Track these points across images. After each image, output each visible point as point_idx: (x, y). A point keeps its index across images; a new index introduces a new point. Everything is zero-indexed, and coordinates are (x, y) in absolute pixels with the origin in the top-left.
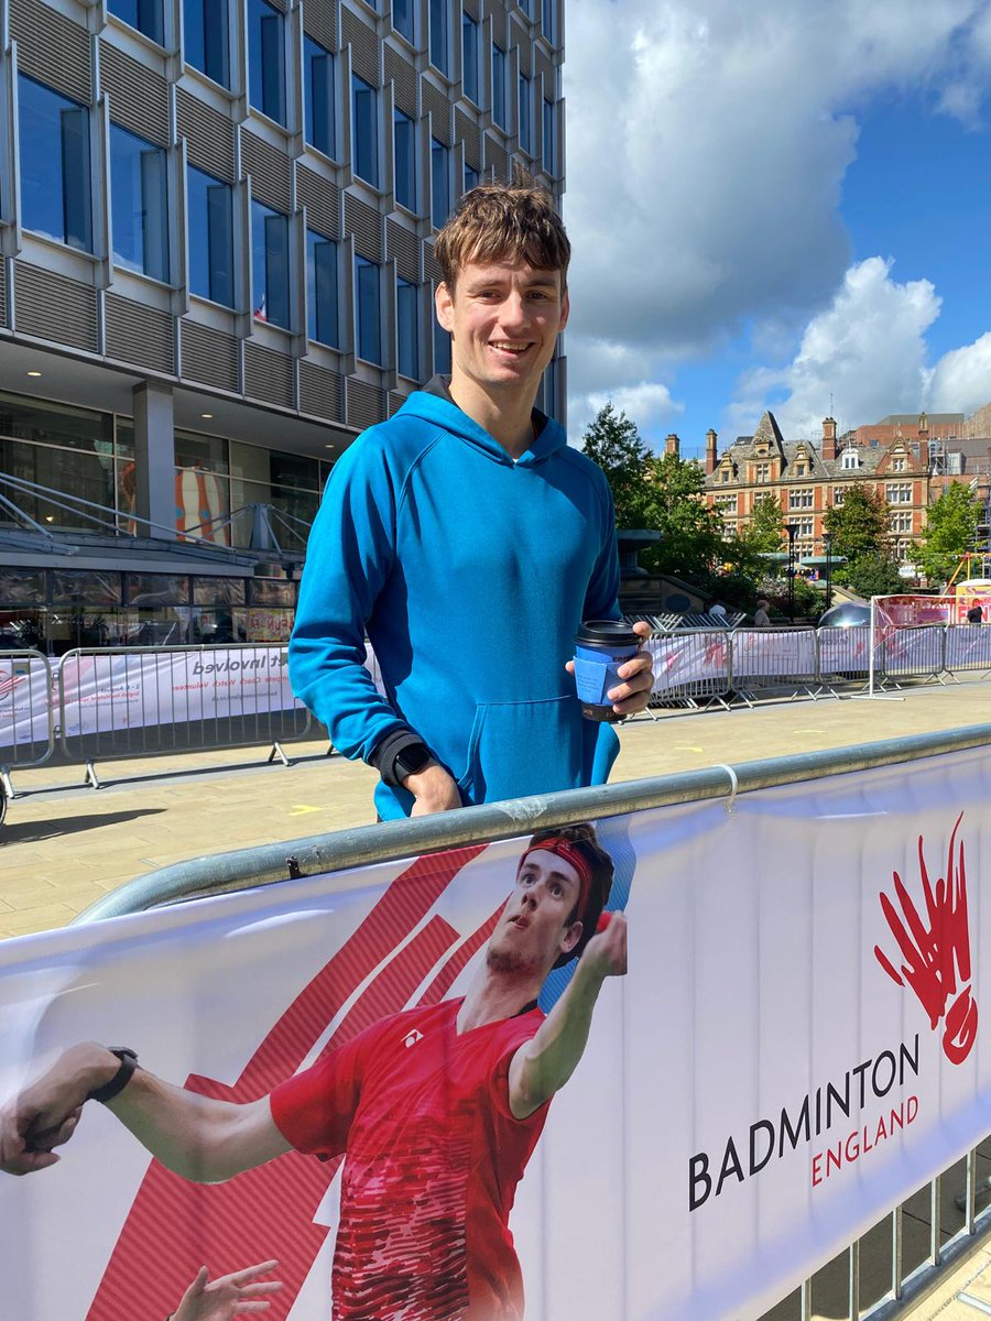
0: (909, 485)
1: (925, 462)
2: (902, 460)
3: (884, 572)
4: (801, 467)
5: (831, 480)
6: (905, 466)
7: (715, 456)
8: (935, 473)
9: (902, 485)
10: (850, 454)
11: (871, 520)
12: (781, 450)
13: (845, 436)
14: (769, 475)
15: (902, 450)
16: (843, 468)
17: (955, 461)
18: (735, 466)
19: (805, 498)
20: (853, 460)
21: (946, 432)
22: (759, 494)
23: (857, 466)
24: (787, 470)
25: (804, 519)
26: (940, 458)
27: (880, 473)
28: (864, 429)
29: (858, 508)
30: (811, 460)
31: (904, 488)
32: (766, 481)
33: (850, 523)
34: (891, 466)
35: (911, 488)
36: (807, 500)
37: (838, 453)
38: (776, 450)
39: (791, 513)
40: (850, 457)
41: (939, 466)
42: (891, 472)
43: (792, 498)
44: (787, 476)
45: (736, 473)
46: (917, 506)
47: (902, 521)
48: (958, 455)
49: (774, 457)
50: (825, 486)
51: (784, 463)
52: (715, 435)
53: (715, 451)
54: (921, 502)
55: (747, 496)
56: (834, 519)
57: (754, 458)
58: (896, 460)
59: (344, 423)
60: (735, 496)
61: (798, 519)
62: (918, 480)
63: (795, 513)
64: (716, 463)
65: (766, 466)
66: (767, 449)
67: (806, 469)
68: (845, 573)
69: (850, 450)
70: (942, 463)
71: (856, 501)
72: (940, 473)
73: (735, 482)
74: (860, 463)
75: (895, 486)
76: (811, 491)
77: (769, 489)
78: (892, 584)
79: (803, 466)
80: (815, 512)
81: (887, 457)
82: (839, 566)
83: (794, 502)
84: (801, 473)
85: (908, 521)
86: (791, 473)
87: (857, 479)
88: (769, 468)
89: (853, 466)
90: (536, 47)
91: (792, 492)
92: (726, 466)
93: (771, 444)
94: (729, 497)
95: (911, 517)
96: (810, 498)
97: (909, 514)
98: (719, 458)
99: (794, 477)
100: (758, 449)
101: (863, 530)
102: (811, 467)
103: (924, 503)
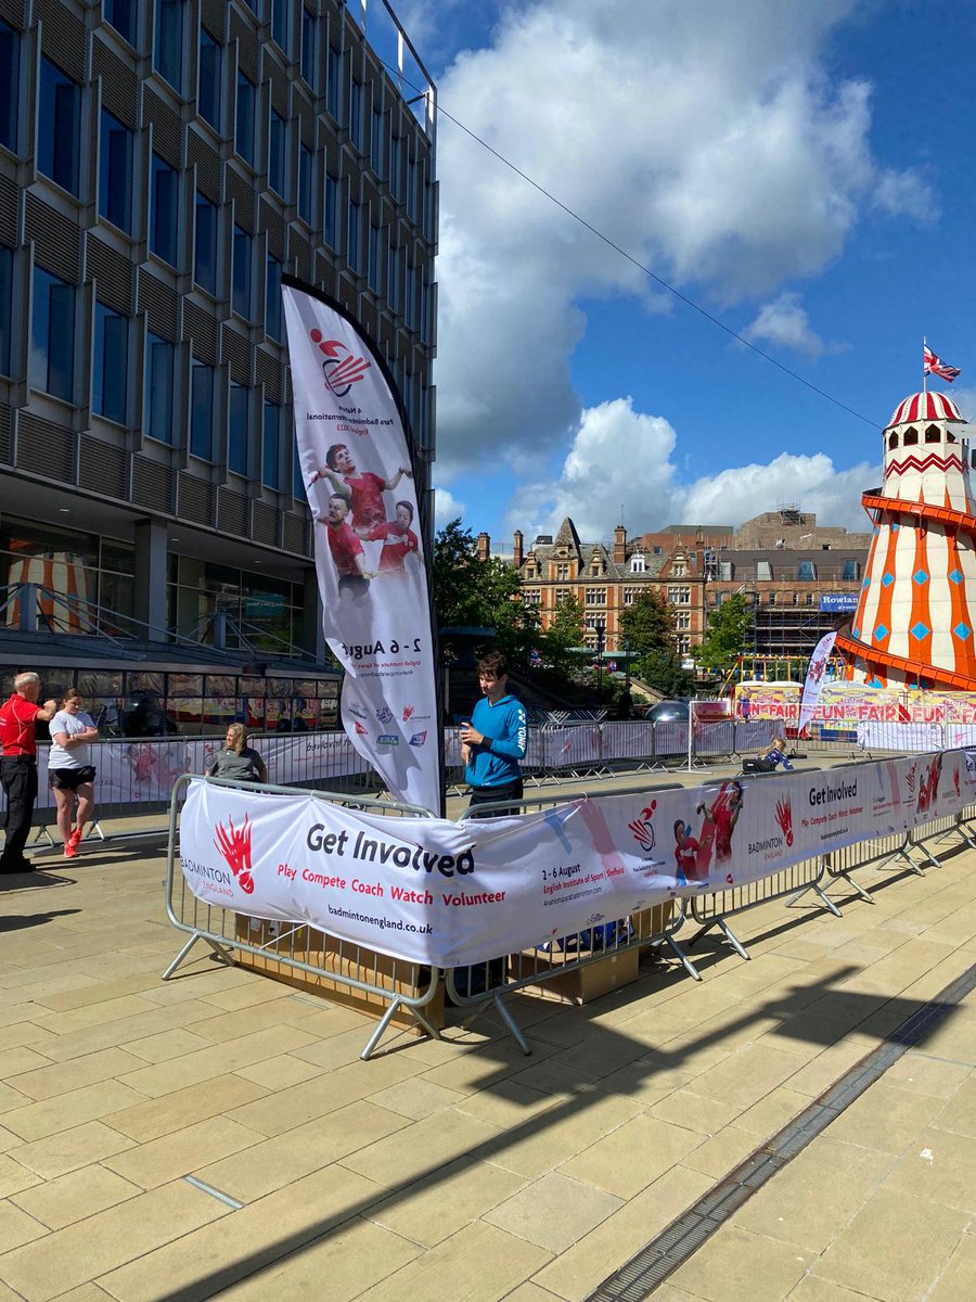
0: (687, 588)
1: (702, 569)
2: (682, 566)
3: (671, 666)
4: (596, 568)
5: (621, 581)
6: (685, 572)
7: (521, 554)
8: (709, 579)
9: (682, 588)
10: (638, 559)
11: (659, 621)
12: (579, 552)
13: (632, 542)
14: (569, 574)
15: (682, 558)
16: (632, 571)
17: (727, 568)
18: (539, 564)
19: (599, 595)
20: (640, 564)
21: (718, 543)
22: (560, 591)
23: (643, 570)
24: (584, 571)
25: (598, 614)
26: (714, 566)
27: (663, 576)
28: (650, 537)
29: (647, 610)
30: (604, 562)
31: (683, 591)
32: (566, 579)
33: (641, 622)
34: (672, 571)
35: (689, 591)
36: (601, 598)
37: (627, 558)
38: (574, 553)
39: (588, 609)
40: (638, 561)
41: (713, 573)
42: (673, 576)
43: (588, 596)
44: (584, 576)
45: (539, 571)
46: (695, 607)
47: (681, 620)
48: (729, 564)
49: (573, 559)
50: (616, 586)
51: (581, 565)
52: (522, 536)
53: (521, 550)
54: (697, 602)
55: (550, 592)
56: (628, 619)
57: (556, 558)
58: (676, 567)
59: (280, 547)
60: (539, 591)
61: (593, 614)
62: (695, 584)
63: (592, 609)
64: (523, 561)
65: (566, 566)
66: (567, 550)
67: (600, 570)
68: (637, 666)
69: (638, 556)
70: (715, 570)
71: (646, 604)
72: (714, 579)
73: (539, 579)
74: (647, 568)
75: (676, 588)
76: (604, 590)
77: (569, 586)
78: (678, 677)
79: (598, 568)
80: (608, 609)
81: (669, 563)
82: (634, 660)
83: (590, 598)
84: (596, 574)
85: (687, 620)
86: (587, 574)
87: (645, 581)
88: (569, 568)
89: (640, 570)
90: (402, 224)
91: (588, 590)
92: (531, 564)
93: (570, 547)
94: (534, 591)
95: (689, 616)
96: (604, 595)
97: (687, 614)
98: (524, 556)
99: (590, 577)
100: (559, 551)
101: (652, 629)
102: (605, 569)
103: (701, 604)
